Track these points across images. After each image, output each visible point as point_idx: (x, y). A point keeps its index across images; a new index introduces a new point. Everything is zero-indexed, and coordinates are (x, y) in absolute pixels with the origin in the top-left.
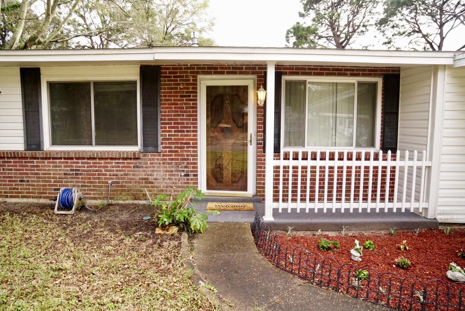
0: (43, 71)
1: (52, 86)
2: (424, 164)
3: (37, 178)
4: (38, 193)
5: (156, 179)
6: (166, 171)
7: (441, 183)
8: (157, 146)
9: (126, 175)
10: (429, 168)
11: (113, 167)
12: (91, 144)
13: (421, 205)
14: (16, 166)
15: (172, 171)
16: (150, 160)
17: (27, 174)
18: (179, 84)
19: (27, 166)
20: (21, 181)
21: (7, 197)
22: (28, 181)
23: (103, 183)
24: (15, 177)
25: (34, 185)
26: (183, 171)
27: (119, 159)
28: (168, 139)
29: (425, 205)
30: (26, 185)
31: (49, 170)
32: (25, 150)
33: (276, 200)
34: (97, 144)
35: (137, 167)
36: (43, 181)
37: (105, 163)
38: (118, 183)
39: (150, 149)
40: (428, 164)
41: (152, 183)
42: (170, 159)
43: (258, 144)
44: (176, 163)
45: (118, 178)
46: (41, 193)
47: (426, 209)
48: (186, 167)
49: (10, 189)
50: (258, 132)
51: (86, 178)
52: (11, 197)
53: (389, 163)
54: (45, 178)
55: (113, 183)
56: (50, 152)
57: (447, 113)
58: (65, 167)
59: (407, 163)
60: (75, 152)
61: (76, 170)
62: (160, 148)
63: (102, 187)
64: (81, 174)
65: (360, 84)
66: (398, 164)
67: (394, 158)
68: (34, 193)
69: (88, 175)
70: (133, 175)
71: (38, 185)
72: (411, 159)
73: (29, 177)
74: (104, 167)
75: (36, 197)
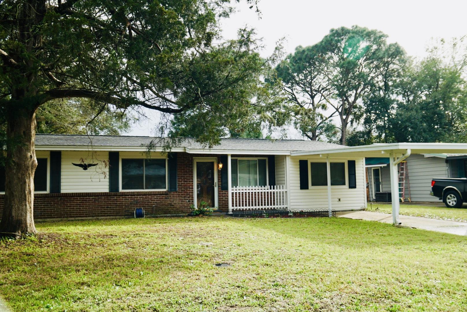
0: (120, 154)
1: (123, 160)
2: (284, 190)
3: (116, 205)
4: (116, 213)
5: (175, 204)
6: (180, 200)
7: (291, 197)
8: (176, 189)
9: (161, 202)
10: (286, 192)
11: (155, 199)
12: (143, 189)
13: (285, 206)
14: (105, 200)
15: (182, 200)
16: (173, 195)
17: (111, 204)
18: (185, 161)
19: (111, 200)
20: (107, 208)
21: (99, 216)
22: (111, 207)
23: (150, 206)
24: (104, 206)
25: (114, 209)
26: (187, 200)
27: (158, 195)
28: (181, 185)
29: (286, 206)
30: (110, 209)
31: (123, 201)
32: (110, 192)
33: (233, 206)
34: (147, 188)
35: (166, 198)
36: (119, 207)
37: (151, 197)
38: (157, 206)
39: (173, 190)
40: (286, 190)
41: (173, 205)
42: (181, 194)
43: (218, 187)
44: (184, 196)
45: (157, 204)
46: (118, 213)
47: (287, 208)
48: (189, 198)
49: (101, 212)
50: (218, 181)
51: (141, 205)
52: (101, 216)
53: (272, 190)
54: (120, 205)
55: (155, 206)
56: (122, 193)
57: (291, 172)
58: (131, 199)
59: (278, 190)
60: (137, 192)
61: (136, 201)
62: (177, 190)
63: (149, 208)
64: (139, 203)
65: (259, 160)
66: (275, 190)
67: (274, 189)
68: (114, 213)
69: (142, 203)
70: (165, 202)
71: (116, 209)
72: (280, 189)
73: (111, 205)
74: (150, 199)
75: (115, 216)
